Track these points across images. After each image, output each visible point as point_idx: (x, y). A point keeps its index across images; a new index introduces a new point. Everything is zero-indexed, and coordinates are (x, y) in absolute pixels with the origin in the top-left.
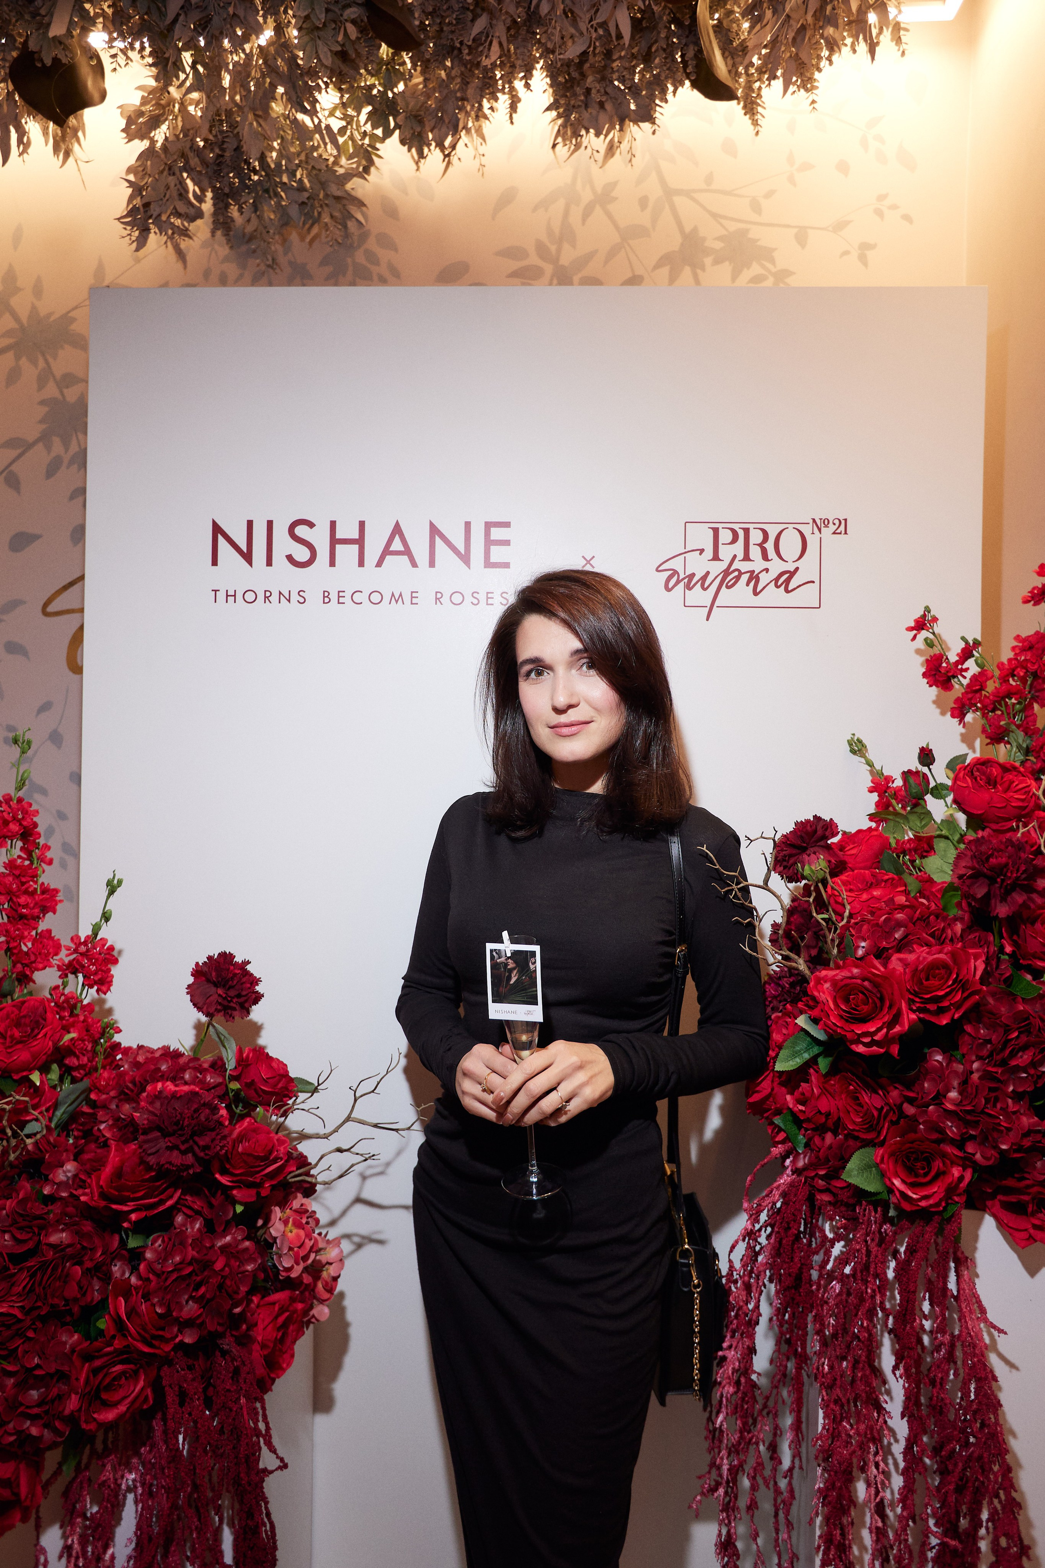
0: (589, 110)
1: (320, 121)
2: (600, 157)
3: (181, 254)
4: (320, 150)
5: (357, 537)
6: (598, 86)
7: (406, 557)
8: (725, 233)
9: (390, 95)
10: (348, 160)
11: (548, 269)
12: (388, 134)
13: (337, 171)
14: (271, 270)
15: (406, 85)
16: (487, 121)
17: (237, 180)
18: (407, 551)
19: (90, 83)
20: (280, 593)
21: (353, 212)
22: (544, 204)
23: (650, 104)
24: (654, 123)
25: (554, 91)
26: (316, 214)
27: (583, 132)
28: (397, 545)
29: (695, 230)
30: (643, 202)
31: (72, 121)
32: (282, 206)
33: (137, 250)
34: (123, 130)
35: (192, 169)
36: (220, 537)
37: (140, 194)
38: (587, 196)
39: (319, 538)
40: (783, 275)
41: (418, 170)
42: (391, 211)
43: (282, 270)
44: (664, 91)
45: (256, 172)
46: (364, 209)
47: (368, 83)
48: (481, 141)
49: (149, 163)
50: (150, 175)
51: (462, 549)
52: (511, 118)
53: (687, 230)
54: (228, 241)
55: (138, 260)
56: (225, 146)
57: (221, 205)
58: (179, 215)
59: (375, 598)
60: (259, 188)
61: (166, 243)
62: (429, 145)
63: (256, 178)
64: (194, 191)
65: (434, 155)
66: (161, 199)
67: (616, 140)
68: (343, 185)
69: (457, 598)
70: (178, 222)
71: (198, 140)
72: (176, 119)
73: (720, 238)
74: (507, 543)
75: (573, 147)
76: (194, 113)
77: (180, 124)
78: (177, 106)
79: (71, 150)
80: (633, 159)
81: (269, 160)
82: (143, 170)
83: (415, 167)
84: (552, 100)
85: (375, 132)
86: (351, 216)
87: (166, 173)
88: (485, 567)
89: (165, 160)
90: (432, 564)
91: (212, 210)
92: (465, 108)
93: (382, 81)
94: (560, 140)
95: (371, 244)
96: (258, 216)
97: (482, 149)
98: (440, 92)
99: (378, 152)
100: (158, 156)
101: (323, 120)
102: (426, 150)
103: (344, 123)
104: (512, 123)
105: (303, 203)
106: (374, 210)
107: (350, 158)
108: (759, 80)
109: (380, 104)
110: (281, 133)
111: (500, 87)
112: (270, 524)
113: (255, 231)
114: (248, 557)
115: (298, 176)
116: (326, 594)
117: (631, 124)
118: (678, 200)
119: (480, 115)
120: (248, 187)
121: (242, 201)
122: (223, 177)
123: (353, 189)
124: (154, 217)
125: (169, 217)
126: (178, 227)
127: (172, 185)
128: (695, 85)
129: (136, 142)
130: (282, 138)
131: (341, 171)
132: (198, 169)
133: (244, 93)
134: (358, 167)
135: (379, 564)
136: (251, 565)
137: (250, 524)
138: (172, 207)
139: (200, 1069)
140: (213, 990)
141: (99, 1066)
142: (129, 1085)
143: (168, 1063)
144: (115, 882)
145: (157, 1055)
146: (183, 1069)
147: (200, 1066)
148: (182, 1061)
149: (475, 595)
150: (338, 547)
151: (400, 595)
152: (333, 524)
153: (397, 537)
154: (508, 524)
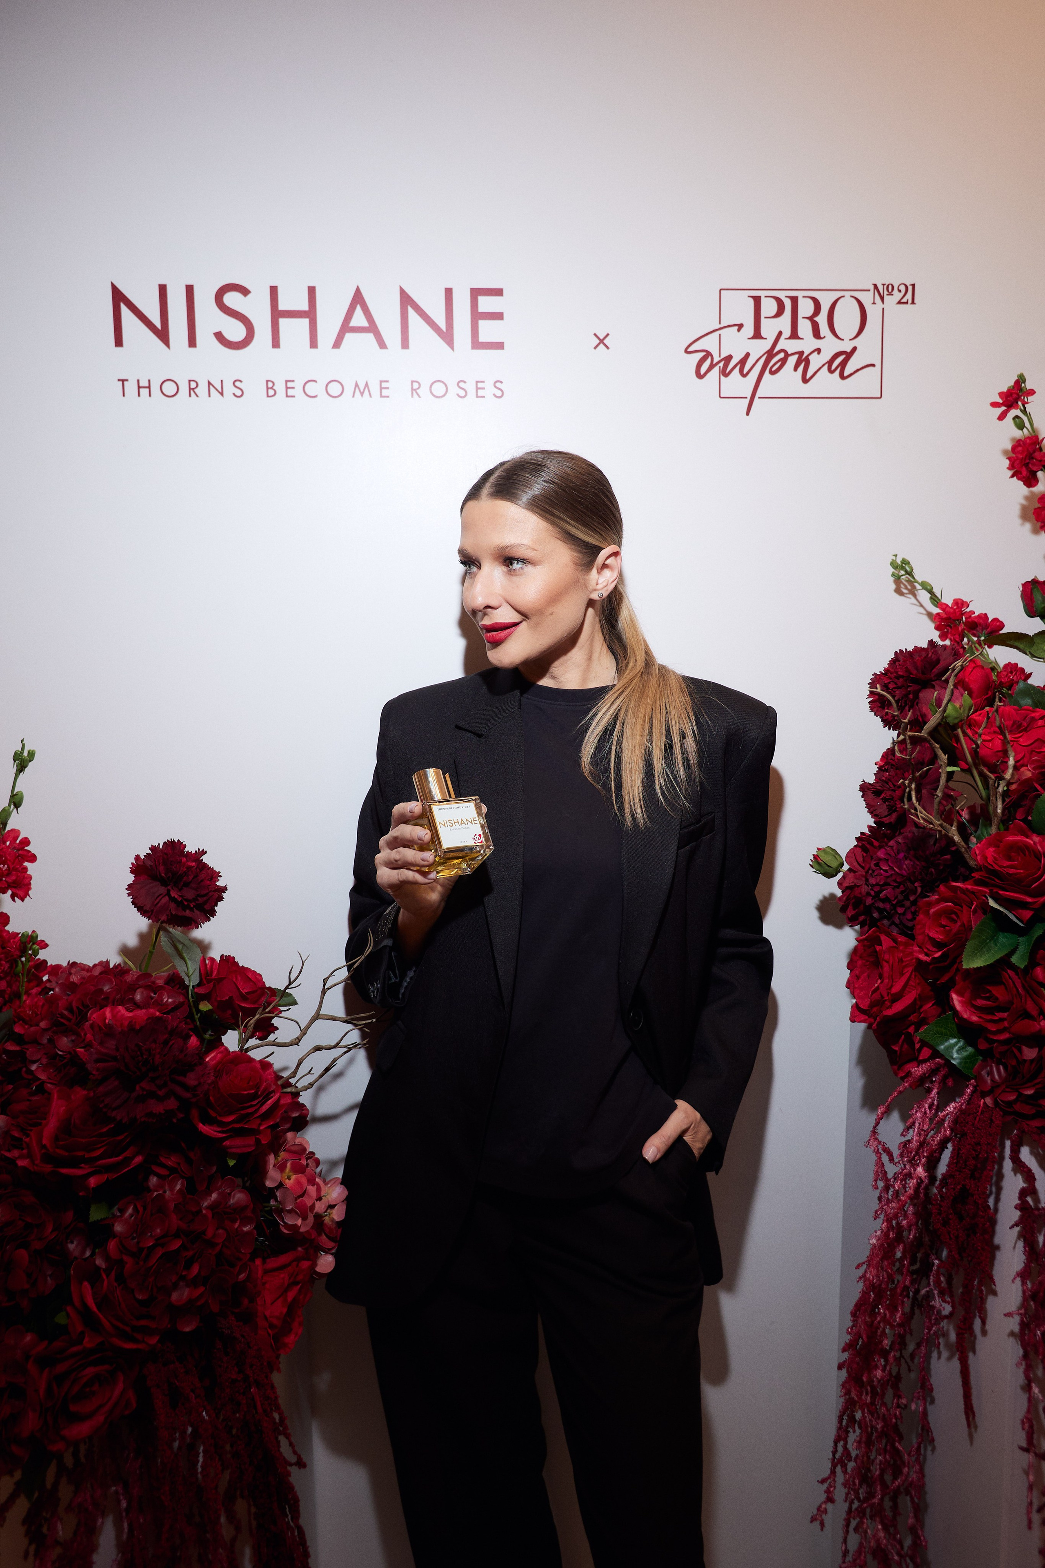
18: (372, 328)
20: (209, 383)
28: (359, 319)
36: (124, 309)
51: (443, 326)
74: (499, 316)
90: (405, 344)
112: (190, 289)
114: (163, 334)
116: (270, 385)
135: (337, 344)
137: (163, 289)
139: (153, 987)
140: (162, 890)
141: (22, 990)
142: (66, 1013)
143: (111, 982)
144: (25, 754)
145: (96, 972)
146: (133, 988)
147: (154, 982)
148: (129, 978)
149: (461, 384)
150: (283, 322)
151: (367, 385)
152: (274, 290)
153: (358, 310)
154: (498, 292)
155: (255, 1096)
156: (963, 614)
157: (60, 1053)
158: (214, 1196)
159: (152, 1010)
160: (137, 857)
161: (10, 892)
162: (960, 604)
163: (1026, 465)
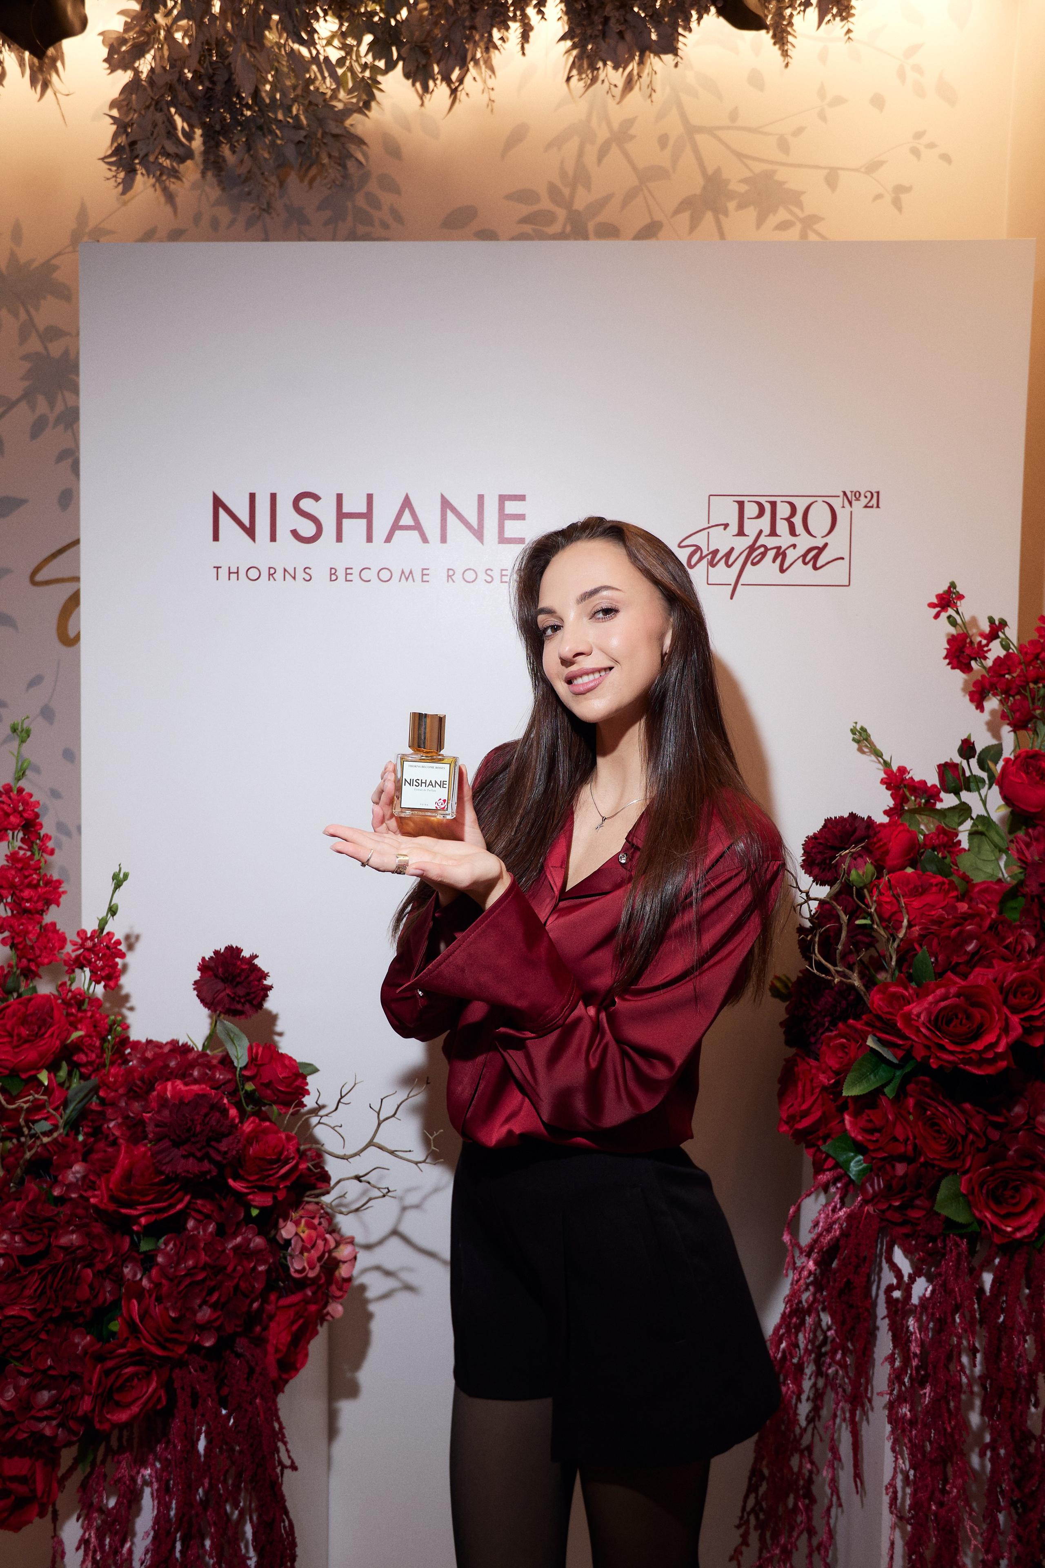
0: (607, 40)
1: (318, 53)
2: (617, 92)
3: (170, 197)
4: (317, 83)
5: (364, 510)
6: (617, 14)
7: (415, 533)
8: (747, 174)
9: (393, 23)
10: (348, 94)
11: (561, 214)
12: (391, 66)
13: (335, 107)
14: (266, 215)
15: (409, 11)
16: (496, 52)
17: (228, 116)
18: (417, 527)
19: (69, 9)
20: (285, 570)
21: (352, 152)
22: (557, 142)
23: (672, 34)
24: (676, 55)
25: (569, 19)
26: (314, 153)
27: (600, 64)
28: (407, 519)
29: (718, 171)
30: (663, 140)
31: (51, 51)
32: (278, 145)
33: (124, 193)
34: (105, 60)
35: (181, 104)
36: (221, 511)
37: (125, 132)
38: (603, 134)
39: (325, 511)
40: (810, 222)
41: (422, 105)
42: (393, 150)
43: (278, 215)
44: (687, 19)
45: (249, 108)
46: (364, 147)
47: (369, 9)
48: (489, 73)
49: (134, 96)
50: (135, 111)
51: (474, 522)
52: (523, 48)
53: (710, 172)
54: (220, 182)
55: (125, 203)
56: (215, 78)
57: (212, 143)
58: (168, 155)
59: (385, 575)
60: (252, 125)
61: (154, 186)
62: (435, 80)
63: (249, 113)
64: (183, 128)
65: (441, 91)
66: (148, 138)
67: (635, 72)
68: (342, 122)
69: (470, 575)
70: (167, 163)
71: (186, 71)
72: (162, 48)
73: (744, 181)
74: (521, 517)
75: (589, 81)
76: (180, 41)
77: (166, 53)
78: (162, 33)
79: (50, 82)
80: (653, 93)
81: (264, 94)
82: (127, 105)
83: (419, 102)
84: (566, 28)
85: (377, 63)
86: (350, 156)
87: (152, 108)
88: (499, 543)
89: (152, 95)
90: (444, 539)
91: (202, 148)
92: (474, 37)
93: (383, 7)
94: (574, 72)
95: (372, 186)
96: (252, 156)
97: (491, 83)
98: (447, 20)
99: (380, 86)
100: (145, 89)
101: (321, 51)
102: (431, 83)
103: (343, 53)
104: (524, 54)
105: (300, 142)
106: (375, 149)
107: (350, 92)
108: (791, 6)
109: (382, 33)
110: (276, 64)
111: (511, 15)
112: (273, 497)
113: (249, 172)
114: (250, 531)
115: (294, 111)
117: (652, 55)
118: (700, 138)
119: (490, 45)
120: (240, 123)
121: (236, 138)
122: (214, 112)
123: (352, 125)
124: (140, 156)
125: (157, 158)
126: (167, 168)
127: (160, 122)
128: (720, 12)
129: (120, 72)
130: (277, 70)
131: (340, 106)
132: (187, 104)
133: (236, 22)
134: (358, 102)
135: (388, 539)
136: (253, 539)
137: (252, 496)
138: (160, 147)
139: (209, 1065)
140: (220, 985)
141: (107, 1062)
142: (138, 1082)
143: (177, 1059)
144: (121, 876)
145: (166, 1050)
146: (192, 1065)
147: (209, 1062)
148: (191, 1056)
149: (489, 572)
150: (345, 522)
151: (411, 572)
152: (340, 497)
153: (407, 511)
154: (522, 498)
155: (277, 1161)
156: (903, 780)
157: (132, 1115)
158: (239, 1239)
159: (204, 1086)
160: (203, 959)
161: (103, 983)
162: (902, 770)
163: (958, 657)
